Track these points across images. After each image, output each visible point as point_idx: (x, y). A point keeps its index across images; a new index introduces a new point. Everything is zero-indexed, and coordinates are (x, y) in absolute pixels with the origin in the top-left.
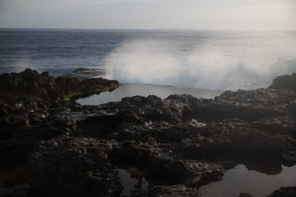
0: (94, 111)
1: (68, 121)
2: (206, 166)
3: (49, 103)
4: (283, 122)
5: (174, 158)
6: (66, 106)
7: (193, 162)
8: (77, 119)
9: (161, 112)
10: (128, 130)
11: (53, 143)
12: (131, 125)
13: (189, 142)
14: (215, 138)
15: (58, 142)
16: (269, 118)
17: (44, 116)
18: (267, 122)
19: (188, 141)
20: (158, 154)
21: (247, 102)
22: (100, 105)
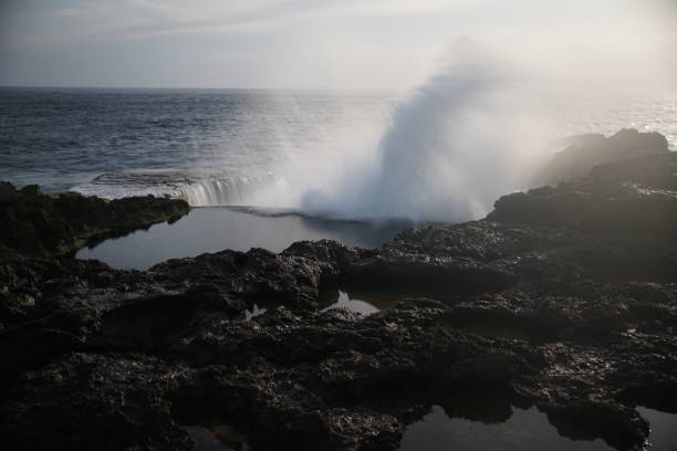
0: (138, 285)
1: (84, 313)
2: (369, 421)
3: (41, 266)
4: (514, 302)
5: (304, 406)
6: (78, 275)
7: (342, 413)
8: (102, 307)
9: (276, 288)
10: (210, 334)
11: (53, 378)
12: (215, 318)
13: (333, 369)
14: (383, 357)
15: (64, 373)
16: (487, 295)
17: (31, 301)
18: (483, 304)
19: (331, 365)
20: (272, 398)
21: (445, 253)
22: (151, 270)
